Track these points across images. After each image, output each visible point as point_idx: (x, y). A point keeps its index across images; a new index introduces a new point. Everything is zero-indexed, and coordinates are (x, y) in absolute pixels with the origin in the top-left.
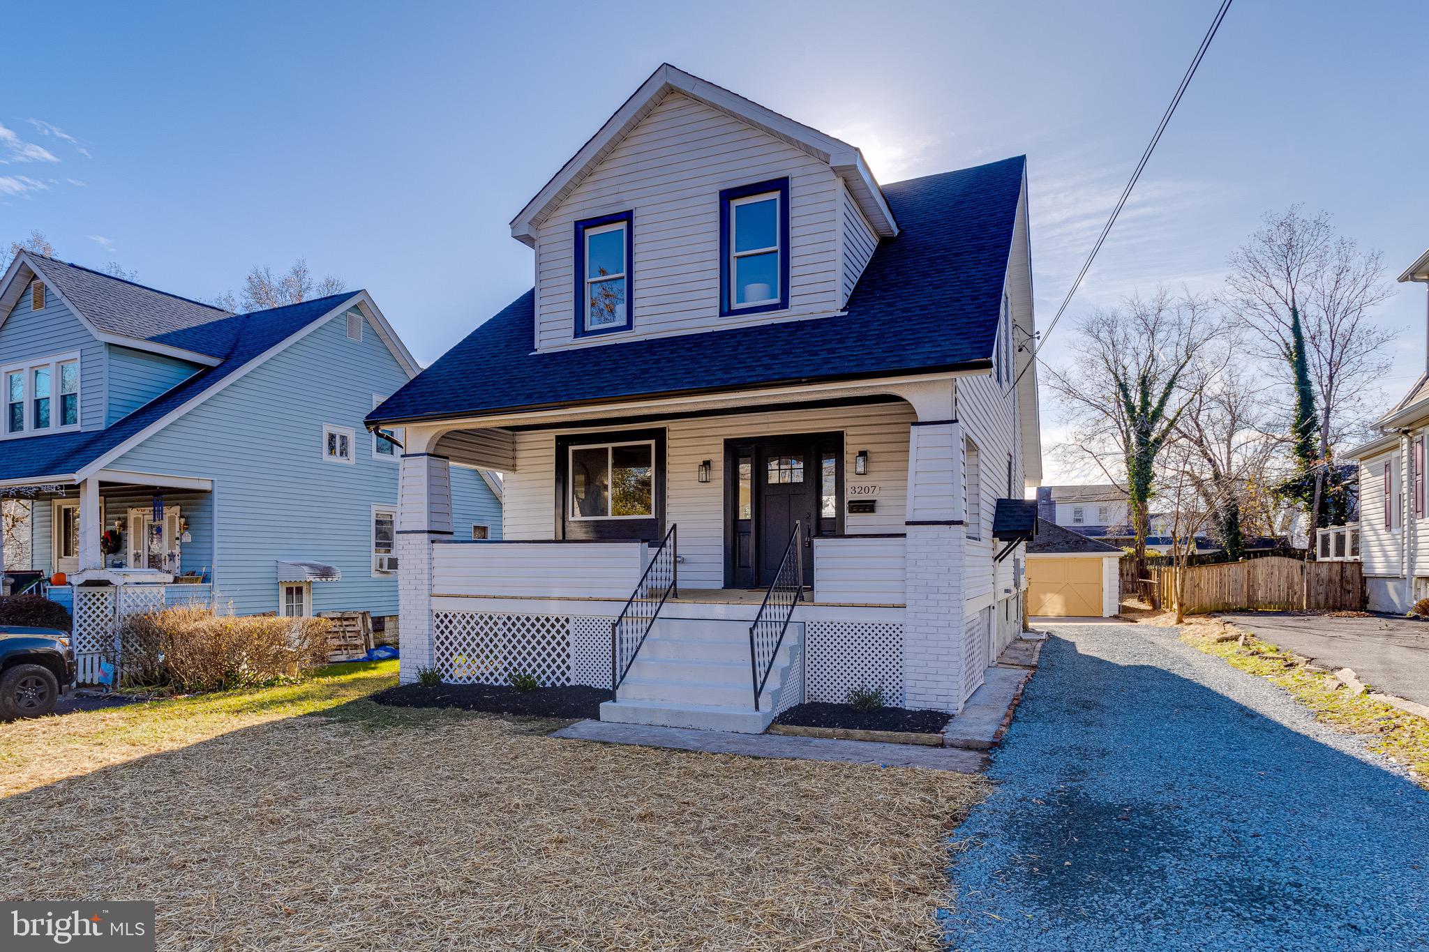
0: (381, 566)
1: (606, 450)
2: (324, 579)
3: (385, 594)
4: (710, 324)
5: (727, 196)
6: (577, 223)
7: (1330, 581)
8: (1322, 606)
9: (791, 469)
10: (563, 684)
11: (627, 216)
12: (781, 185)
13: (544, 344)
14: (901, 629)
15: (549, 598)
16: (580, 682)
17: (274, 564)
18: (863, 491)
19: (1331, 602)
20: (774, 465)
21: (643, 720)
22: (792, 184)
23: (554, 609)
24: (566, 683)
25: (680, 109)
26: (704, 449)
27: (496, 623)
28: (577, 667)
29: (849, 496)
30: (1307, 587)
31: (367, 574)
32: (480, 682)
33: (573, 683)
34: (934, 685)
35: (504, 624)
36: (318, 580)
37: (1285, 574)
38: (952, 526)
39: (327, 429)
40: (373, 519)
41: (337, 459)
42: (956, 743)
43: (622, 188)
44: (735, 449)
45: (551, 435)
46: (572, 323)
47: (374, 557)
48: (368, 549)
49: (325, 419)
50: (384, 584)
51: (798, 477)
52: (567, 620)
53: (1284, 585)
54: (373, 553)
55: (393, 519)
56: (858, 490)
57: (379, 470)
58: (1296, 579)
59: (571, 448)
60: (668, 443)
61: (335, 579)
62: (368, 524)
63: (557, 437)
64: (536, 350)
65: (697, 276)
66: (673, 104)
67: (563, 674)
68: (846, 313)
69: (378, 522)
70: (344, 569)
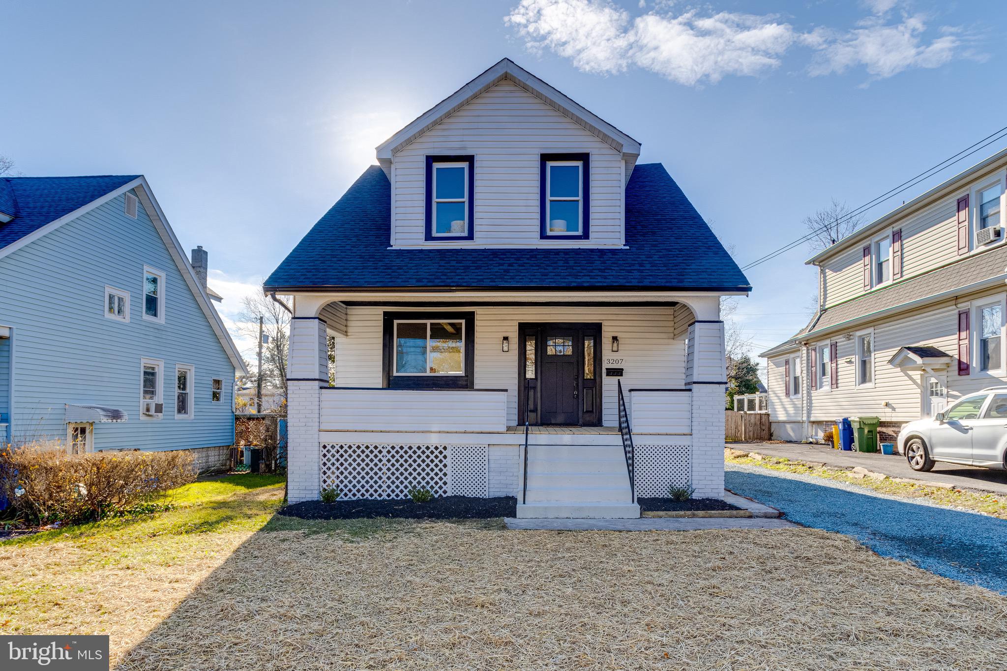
0: (148, 410)
1: (425, 325)
2: (114, 421)
3: (150, 434)
4: (534, 243)
5: (545, 158)
6: (427, 157)
7: (755, 424)
8: (752, 438)
9: (564, 346)
10: (441, 495)
11: (470, 159)
12: (584, 158)
13: (399, 242)
14: (688, 448)
15: (431, 432)
16: (455, 493)
17: (62, 406)
18: (614, 362)
19: (755, 435)
20: (550, 343)
21: (551, 515)
22: (591, 158)
23: (434, 440)
24: (443, 494)
25: (511, 92)
26: (504, 329)
27: (380, 452)
28: (453, 482)
29: (605, 365)
30: (745, 427)
31: (137, 417)
32: (365, 497)
33: (449, 494)
34: (710, 482)
35: (389, 452)
36: (110, 421)
37: (734, 421)
38: (721, 385)
39: (109, 290)
40: (142, 370)
41: (114, 317)
42: (759, 515)
43: (465, 138)
44: (526, 330)
45: (381, 310)
46: (423, 230)
47: (143, 402)
48: (137, 395)
49: (109, 282)
50: (150, 425)
51: (569, 351)
52: (445, 448)
53: (733, 427)
54: (142, 400)
55: (156, 370)
56: (611, 362)
57: (147, 329)
58: (739, 424)
59: (396, 322)
60: (476, 323)
61: (123, 420)
62: (137, 374)
63: (384, 313)
64: (392, 246)
65: (523, 209)
66: (506, 87)
67: (441, 488)
68: (628, 248)
69: (145, 373)
70: (130, 413)
